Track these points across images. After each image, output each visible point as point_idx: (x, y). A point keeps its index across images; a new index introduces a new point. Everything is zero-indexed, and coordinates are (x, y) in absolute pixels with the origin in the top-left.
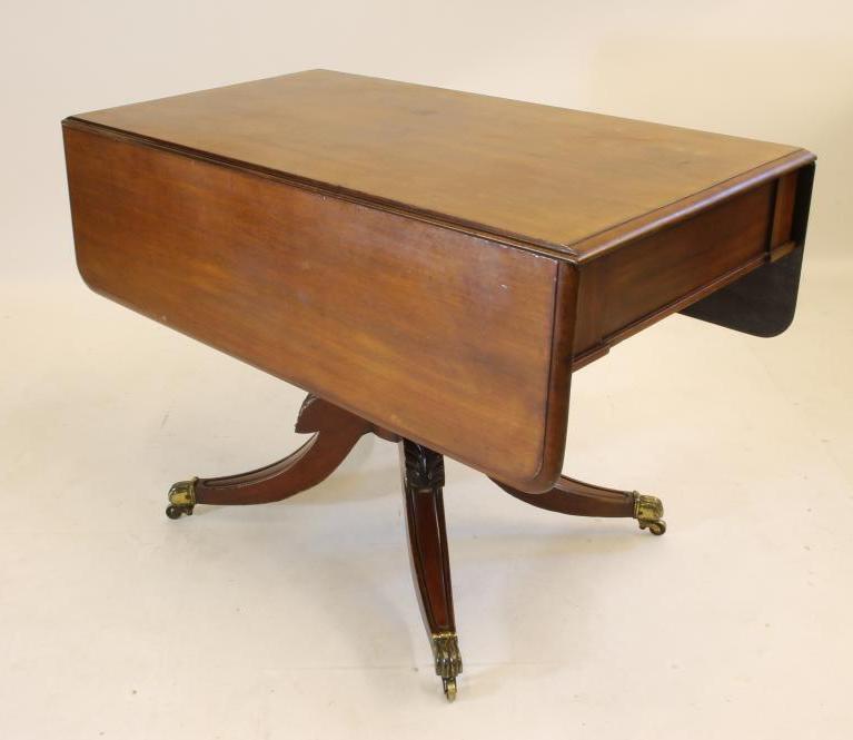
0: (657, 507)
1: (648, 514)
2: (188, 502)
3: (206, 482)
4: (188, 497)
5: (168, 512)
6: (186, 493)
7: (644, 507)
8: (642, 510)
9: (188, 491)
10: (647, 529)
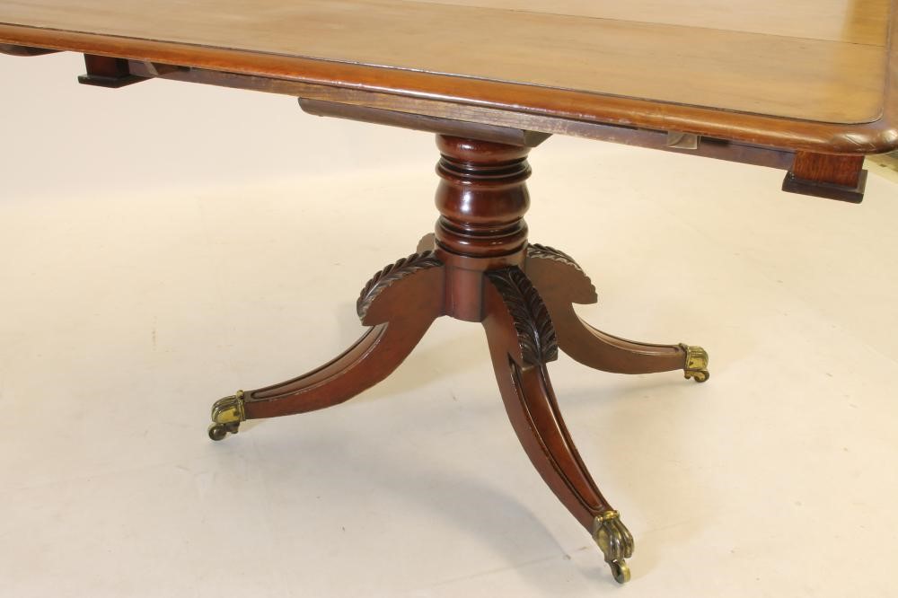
0: (703, 356)
1: (697, 363)
2: (236, 419)
3: (253, 394)
4: (236, 414)
5: (212, 435)
6: (234, 410)
7: (695, 357)
8: (693, 360)
9: (236, 407)
10: (692, 378)
